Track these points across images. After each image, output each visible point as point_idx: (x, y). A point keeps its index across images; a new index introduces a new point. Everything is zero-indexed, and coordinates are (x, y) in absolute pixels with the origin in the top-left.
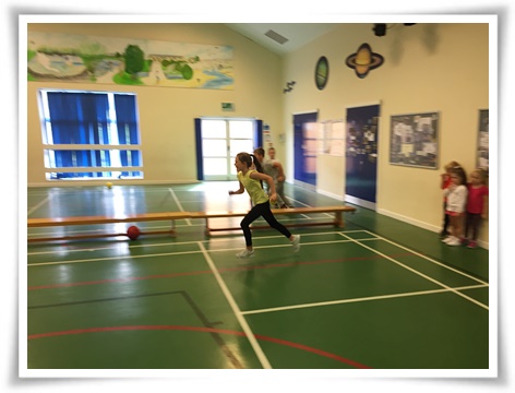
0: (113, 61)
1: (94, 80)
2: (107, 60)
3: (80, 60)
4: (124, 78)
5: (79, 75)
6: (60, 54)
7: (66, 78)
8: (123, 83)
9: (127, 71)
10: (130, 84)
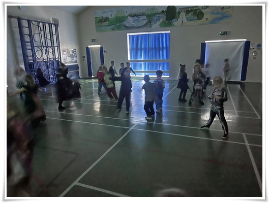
0: (160, 15)
1: (151, 27)
2: (157, 16)
3: (145, 17)
4: (165, 23)
5: (144, 25)
6: (137, 16)
7: (139, 27)
8: (164, 26)
9: (166, 19)
10: (168, 26)
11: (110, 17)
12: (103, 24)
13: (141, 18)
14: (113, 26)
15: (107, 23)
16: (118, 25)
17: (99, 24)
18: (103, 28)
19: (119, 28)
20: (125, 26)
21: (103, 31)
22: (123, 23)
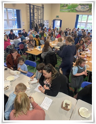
5: (87, 11)
12: (64, 8)
13: (86, 7)
14: (70, 9)
15: (67, 7)
16: (72, 9)
17: (62, 8)
18: (64, 10)
19: (73, 11)
20: (76, 10)
21: (63, 12)
22: (75, 9)
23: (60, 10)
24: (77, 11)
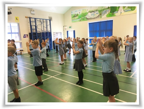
0: (107, 10)
1: (101, 17)
2: (105, 10)
3: (98, 12)
4: (110, 15)
5: (97, 17)
6: (93, 12)
7: (94, 18)
8: (109, 17)
9: (110, 12)
10: (112, 16)
11: (79, 14)
12: (75, 18)
13: (96, 13)
14: (80, 19)
15: (77, 17)
16: (83, 18)
17: (73, 18)
18: (75, 20)
19: (83, 20)
21: (75, 22)
22: (85, 17)
23: (72, 21)
24: (88, 19)
